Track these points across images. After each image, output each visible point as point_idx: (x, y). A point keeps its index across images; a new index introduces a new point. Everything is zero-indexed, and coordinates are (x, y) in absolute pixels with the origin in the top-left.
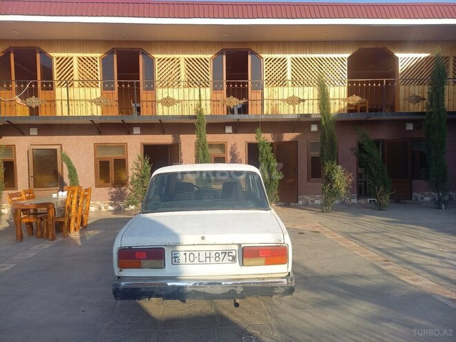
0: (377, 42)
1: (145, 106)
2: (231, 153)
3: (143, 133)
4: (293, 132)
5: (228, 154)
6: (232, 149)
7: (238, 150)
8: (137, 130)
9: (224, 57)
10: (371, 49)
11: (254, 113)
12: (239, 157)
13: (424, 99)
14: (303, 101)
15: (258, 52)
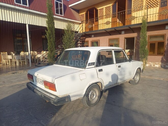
1: (127, 22)
3: (125, 33)
8: (123, 32)
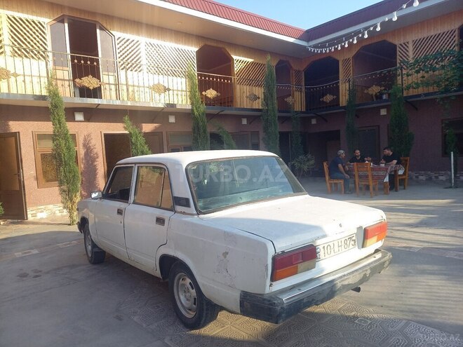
0: (217, 41)
2: (85, 145)
4: (152, 122)
5: (81, 147)
6: (85, 140)
7: (93, 142)
9: (66, 25)
10: (213, 47)
11: (108, 98)
12: (95, 151)
13: (259, 98)
14: (169, 90)
15: (108, 27)
